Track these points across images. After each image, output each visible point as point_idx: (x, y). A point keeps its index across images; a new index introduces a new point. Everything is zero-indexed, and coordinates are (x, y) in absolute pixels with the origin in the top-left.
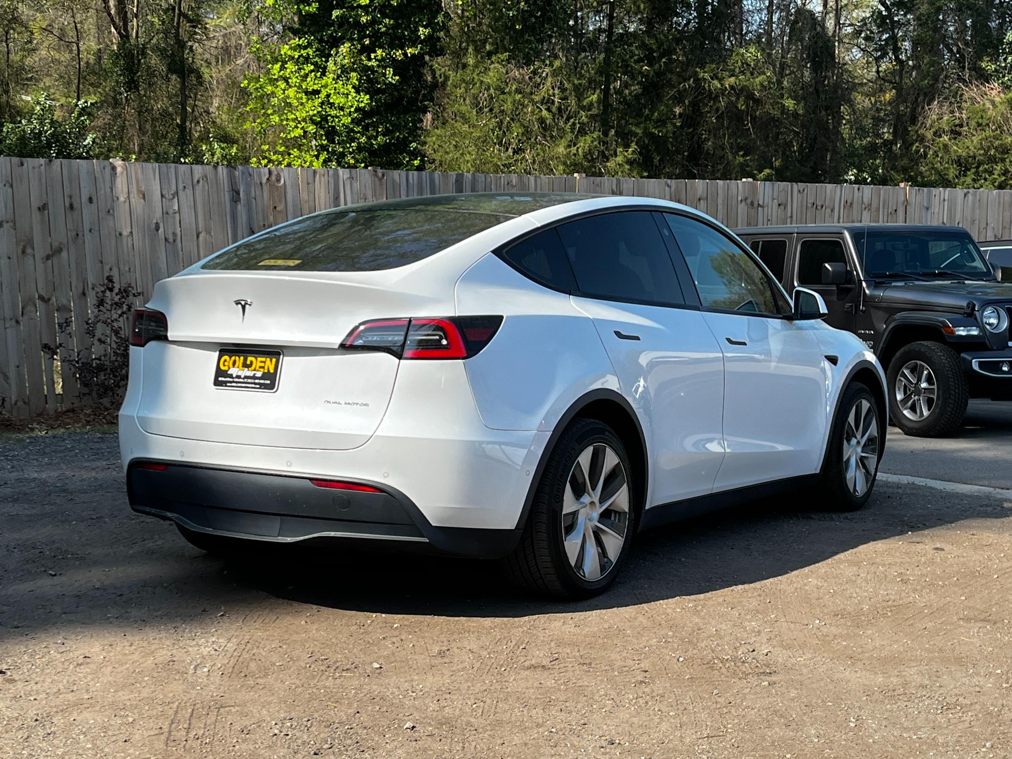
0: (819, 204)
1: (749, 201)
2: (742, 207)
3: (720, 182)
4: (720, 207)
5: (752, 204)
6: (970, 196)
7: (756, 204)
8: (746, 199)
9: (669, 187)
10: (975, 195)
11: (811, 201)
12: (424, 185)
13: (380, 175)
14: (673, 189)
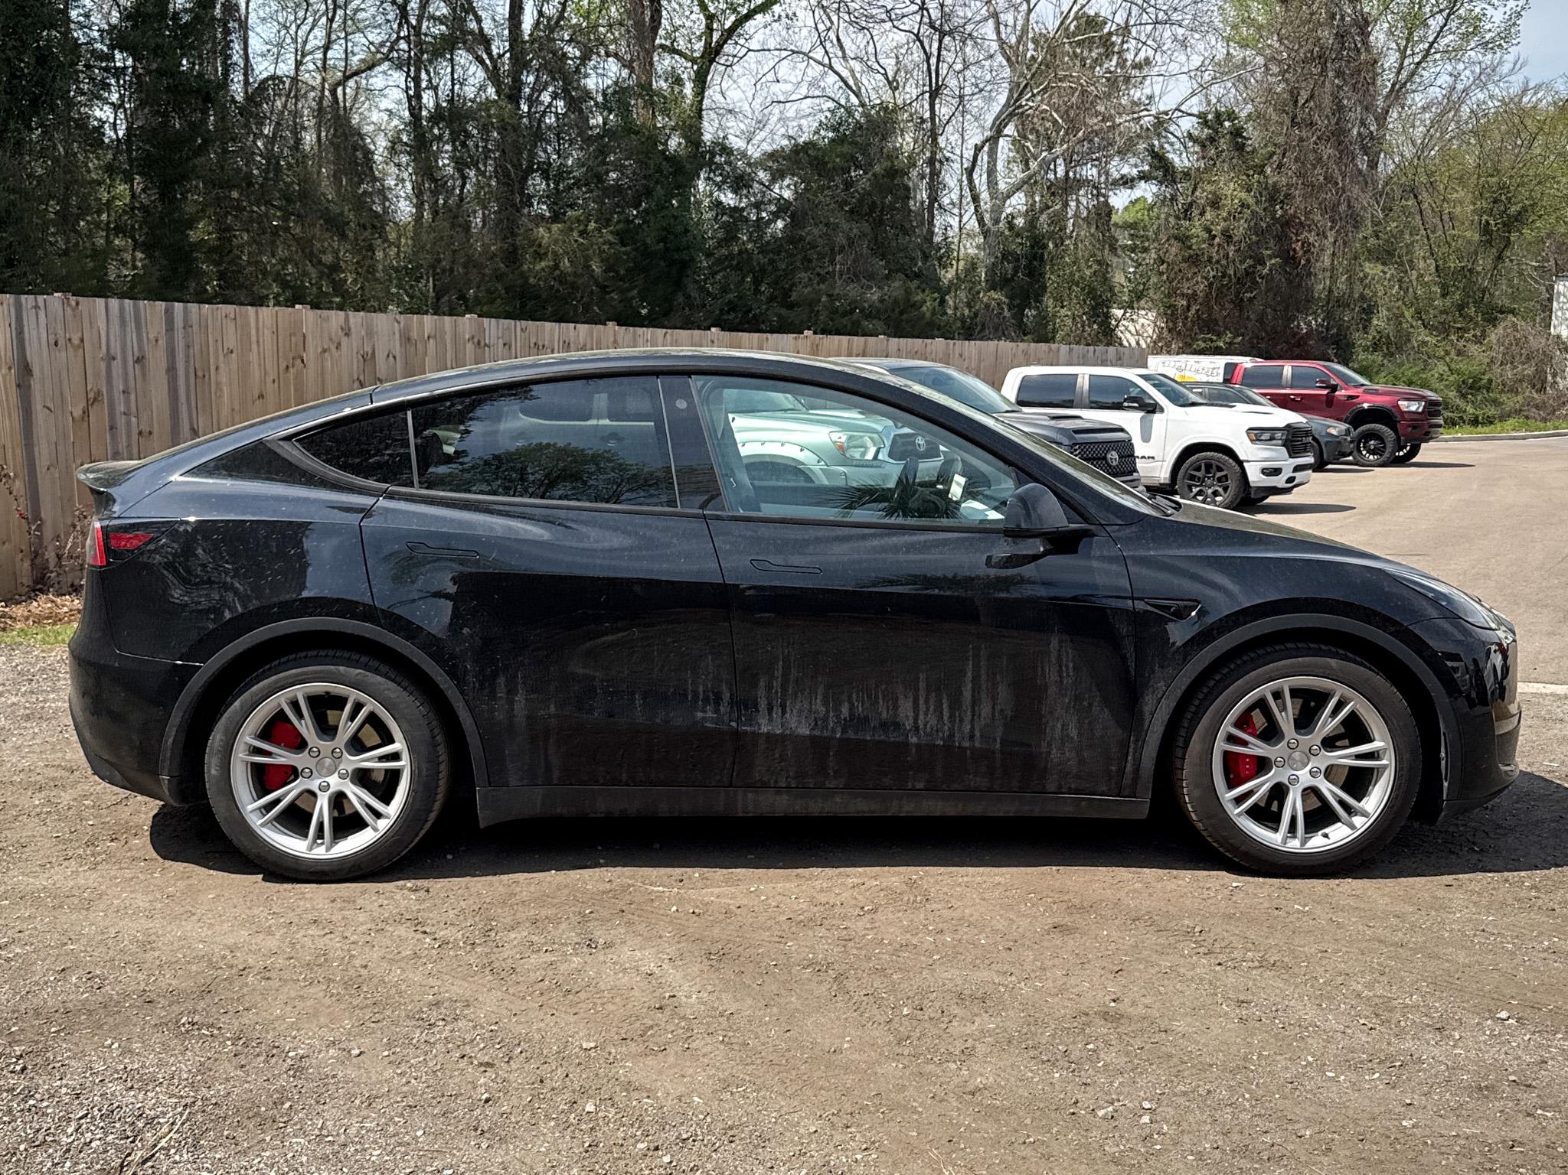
0: (541, 344)
1: (476, 340)
2: (470, 346)
3: (447, 319)
4: (449, 346)
5: (479, 343)
6: (668, 336)
7: (482, 344)
8: (473, 338)
9: (399, 323)
10: (672, 335)
11: (533, 341)
12: (128, 318)
13: (73, 303)
14: (402, 325)
